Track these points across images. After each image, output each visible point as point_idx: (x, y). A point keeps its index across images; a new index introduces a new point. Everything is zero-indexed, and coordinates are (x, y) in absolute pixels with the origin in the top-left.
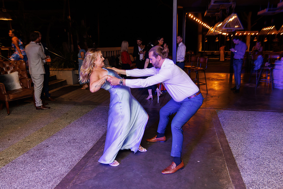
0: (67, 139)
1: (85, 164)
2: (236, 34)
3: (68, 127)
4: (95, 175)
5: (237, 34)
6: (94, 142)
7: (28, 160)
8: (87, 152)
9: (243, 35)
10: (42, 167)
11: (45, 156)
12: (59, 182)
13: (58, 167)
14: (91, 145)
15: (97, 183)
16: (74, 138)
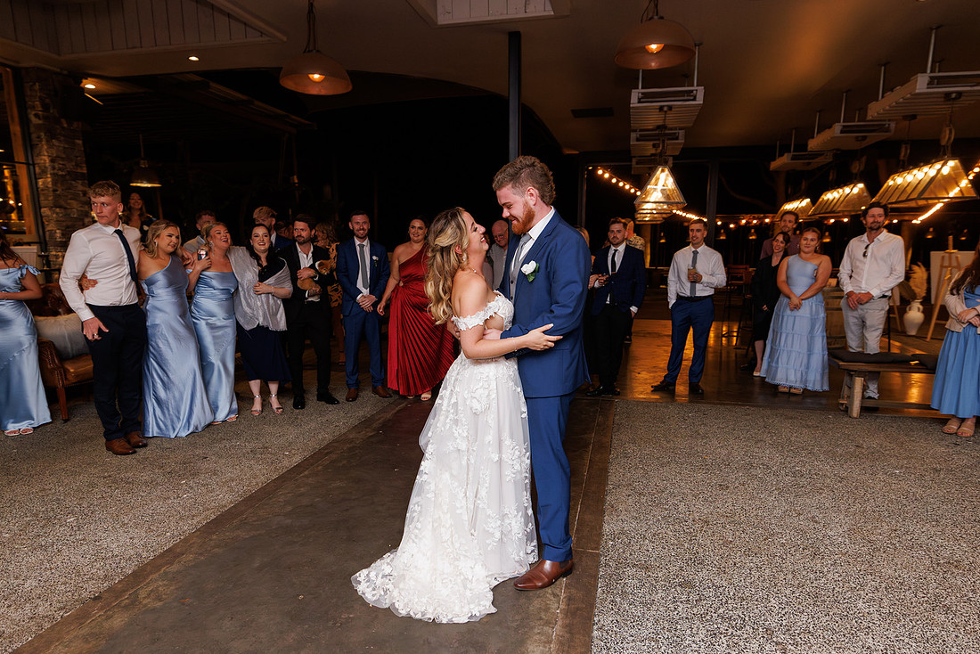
0: (249, 446)
1: (275, 490)
2: (744, 221)
3: (257, 426)
4: (289, 508)
5: (747, 223)
6: (307, 454)
7: (159, 480)
8: (285, 470)
9: (761, 224)
10: (185, 492)
11: (195, 474)
12: (213, 517)
13: (218, 493)
14: (297, 459)
15: (289, 521)
16: (266, 445)
